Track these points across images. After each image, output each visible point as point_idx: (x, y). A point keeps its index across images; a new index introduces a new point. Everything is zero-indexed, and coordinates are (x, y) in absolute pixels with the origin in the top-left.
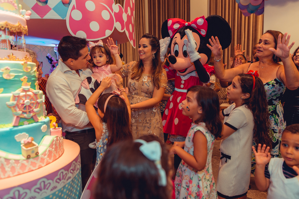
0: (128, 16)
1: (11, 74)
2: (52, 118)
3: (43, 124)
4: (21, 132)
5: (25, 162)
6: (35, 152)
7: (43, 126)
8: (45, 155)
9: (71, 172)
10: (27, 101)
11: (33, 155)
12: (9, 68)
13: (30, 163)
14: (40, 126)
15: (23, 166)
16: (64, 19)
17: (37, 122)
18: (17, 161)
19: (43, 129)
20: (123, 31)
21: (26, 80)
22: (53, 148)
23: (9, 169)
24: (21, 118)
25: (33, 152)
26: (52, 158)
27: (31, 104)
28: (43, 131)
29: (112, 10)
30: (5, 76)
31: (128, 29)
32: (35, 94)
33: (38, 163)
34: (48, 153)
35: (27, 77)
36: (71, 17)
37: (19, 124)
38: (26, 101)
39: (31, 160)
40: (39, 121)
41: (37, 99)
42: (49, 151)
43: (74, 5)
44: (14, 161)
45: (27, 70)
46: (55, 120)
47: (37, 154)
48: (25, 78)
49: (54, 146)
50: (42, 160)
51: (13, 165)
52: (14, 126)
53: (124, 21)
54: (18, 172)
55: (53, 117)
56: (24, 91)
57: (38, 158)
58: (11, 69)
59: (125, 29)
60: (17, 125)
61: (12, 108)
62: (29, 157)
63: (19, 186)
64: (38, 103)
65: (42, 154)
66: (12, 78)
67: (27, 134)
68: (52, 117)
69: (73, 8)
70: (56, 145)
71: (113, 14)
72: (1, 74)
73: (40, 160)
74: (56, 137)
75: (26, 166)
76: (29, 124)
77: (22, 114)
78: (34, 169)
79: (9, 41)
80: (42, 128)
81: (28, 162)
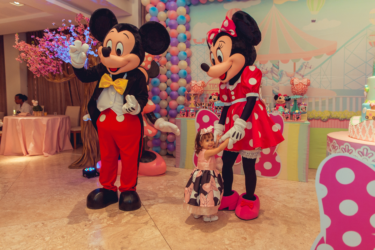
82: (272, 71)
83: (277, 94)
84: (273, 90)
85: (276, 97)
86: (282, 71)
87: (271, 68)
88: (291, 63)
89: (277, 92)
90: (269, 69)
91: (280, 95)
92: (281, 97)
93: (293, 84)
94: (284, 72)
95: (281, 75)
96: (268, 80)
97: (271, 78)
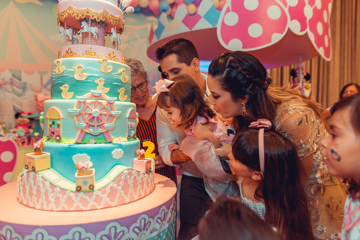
0: (315, 10)
1: (84, 74)
2: (149, 145)
3: (118, 148)
4: (81, 153)
5: (72, 195)
6: (89, 185)
7: (116, 150)
8: (104, 193)
9: (134, 232)
10: (96, 111)
11: (85, 188)
12: (81, 66)
13: (79, 199)
14: (112, 149)
15: (69, 201)
16: (215, 27)
17: (110, 142)
18: (63, 191)
19: (114, 154)
20: (303, 33)
21: (103, 83)
22: (119, 185)
23: (53, 200)
24: (86, 133)
25: (85, 183)
26: (116, 201)
27: (101, 114)
28: (114, 156)
29: (286, 4)
30: (76, 77)
31: (314, 30)
32: (109, 102)
33: (92, 203)
34: (108, 190)
35: (104, 80)
36: (223, 23)
37: (83, 140)
38: (93, 111)
39: (81, 194)
40: (114, 142)
41: (112, 109)
42: (112, 187)
43: (228, 8)
44: (59, 189)
45: (106, 70)
46: (153, 148)
47: (92, 187)
48: (102, 80)
49: (122, 183)
50: (98, 199)
51: (58, 196)
52: (77, 143)
53: (305, 19)
54: (63, 207)
55: (151, 144)
56: (93, 96)
57: (92, 195)
58: (84, 68)
59: (308, 30)
60: (80, 142)
61: (75, 117)
62: (79, 189)
63: (44, 227)
64: (111, 116)
65: (99, 190)
66: (84, 79)
67: (89, 157)
68: (149, 142)
69: (228, 10)
70: (126, 181)
71: (286, 10)
72: (73, 73)
73: (94, 197)
74: (128, 169)
75: (74, 201)
76: (95, 143)
77: (86, 127)
78: (84, 209)
79: (91, 33)
80: (113, 152)
81: (77, 196)
82: (12, 83)
83: (20, 112)
84: (14, 107)
85: (18, 115)
86: (25, 84)
87: (11, 79)
88: (37, 76)
89: (19, 108)
90: (7, 79)
91: (23, 112)
92: (23, 115)
93: (37, 100)
94: (28, 86)
95: (24, 88)
96: (7, 93)
97: (10, 90)
